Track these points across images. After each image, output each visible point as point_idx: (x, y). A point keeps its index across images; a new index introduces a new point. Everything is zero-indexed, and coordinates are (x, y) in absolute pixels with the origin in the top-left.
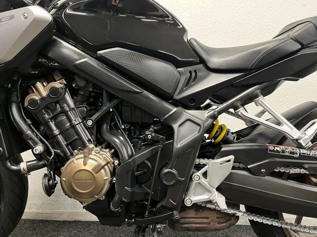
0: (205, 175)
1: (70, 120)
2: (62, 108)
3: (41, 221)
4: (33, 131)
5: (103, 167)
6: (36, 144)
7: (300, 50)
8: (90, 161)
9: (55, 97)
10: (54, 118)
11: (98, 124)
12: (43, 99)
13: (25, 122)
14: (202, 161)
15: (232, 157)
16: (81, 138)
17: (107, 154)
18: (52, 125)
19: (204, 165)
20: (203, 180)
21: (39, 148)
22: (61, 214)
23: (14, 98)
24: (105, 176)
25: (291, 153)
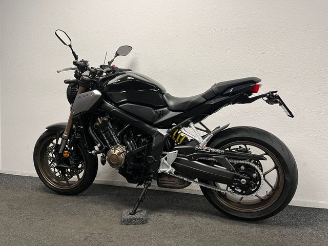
0: (166, 159)
1: (110, 133)
2: (107, 128)
3: (107, 185)
4: (97, 138)
5: (121, 153)
6: (98, 143)
7: (205, 102)
8: (117, 151)
9: (105, 124)
10: (104, 132)
11: (122, 135)
12: (100, 124)
13: (94, 134)
14: (165, 153)
15: (177, 151)
16: (115, 141)
17: (124, 148)
18: (104, 135)
19: (166, 154)
20: (165, 161)
21: (99, 145)
22: (117, 182)
23: (90, 124)
24: (122, 157)
25: (206, 150)
